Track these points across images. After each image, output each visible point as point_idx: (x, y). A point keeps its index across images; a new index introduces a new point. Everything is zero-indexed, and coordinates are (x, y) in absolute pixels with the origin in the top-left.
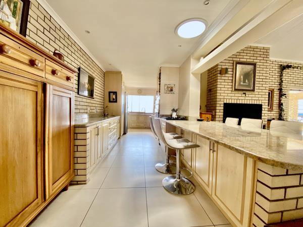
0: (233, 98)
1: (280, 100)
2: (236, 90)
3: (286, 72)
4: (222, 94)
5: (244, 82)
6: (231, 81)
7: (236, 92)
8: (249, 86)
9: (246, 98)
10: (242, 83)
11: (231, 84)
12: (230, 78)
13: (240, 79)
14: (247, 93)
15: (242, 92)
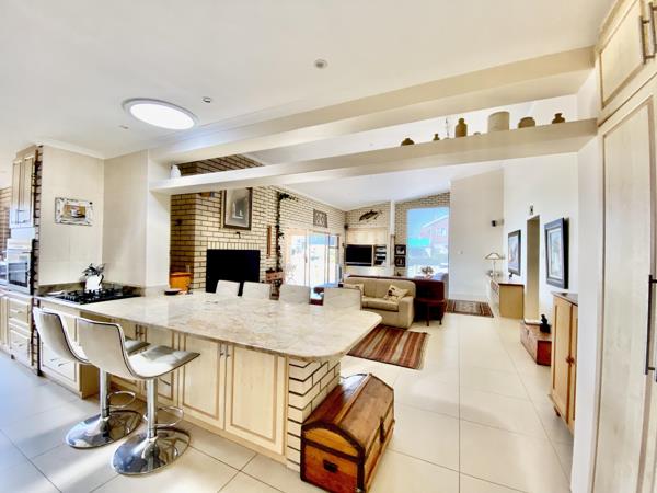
0: (221, 240)
1: (277, 242)
2: (226, 226)
3: (283, 202)
4: (204, 233)
5: (237, 214)
6: (217, 210)
7: (226, 231)
8: (243, 221)
9: (241, 241)
10: (234, 216)
11: (218, 215)
12: (216, 205)
13: (231, 208)
14: (242, 232)
15: (235, 231)
